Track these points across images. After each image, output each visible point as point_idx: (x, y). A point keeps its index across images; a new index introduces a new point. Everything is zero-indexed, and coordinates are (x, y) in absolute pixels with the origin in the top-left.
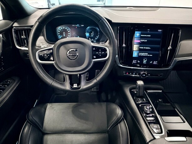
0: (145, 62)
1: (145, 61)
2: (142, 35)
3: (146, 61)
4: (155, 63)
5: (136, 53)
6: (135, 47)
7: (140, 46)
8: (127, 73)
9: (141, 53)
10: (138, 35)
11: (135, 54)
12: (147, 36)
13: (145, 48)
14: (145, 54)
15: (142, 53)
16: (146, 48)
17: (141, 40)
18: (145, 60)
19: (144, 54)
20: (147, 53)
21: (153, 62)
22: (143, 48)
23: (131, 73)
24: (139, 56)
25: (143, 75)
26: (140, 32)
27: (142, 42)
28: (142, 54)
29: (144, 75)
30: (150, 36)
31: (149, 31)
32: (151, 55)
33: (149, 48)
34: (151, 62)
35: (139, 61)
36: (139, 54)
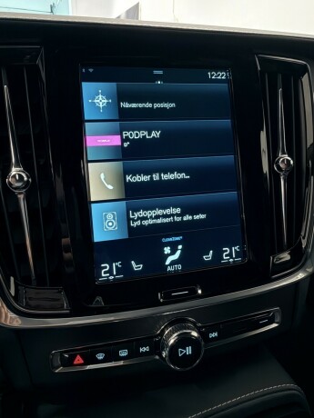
0: (173, 263)
1: (172, 258)
2: (126, 105)
3: (178, 253)
4: (230, 254)
5: (110, 216)
7: (126, 172)
8: (79, 360)
9: (142, 213)
10: (101, 101)
11: (106, 225)
12: (156, 105)
13: (156, 177)
14: (168, 211)
15: (146, 209)
16: (165, 177)
17: (126, 134)
18: (173, 252)
19: (159, 212)
20: (175, 207)
21: (218, 256)
22: (145, 178)
23: (100, 356)
24: (130, 229)
25: (181, 352)
26: (112, 86)
27: (134, 142)
28: (148, 214)
29: (189, 350)
30: (173, 105)
31: (159, 78)
32: (202, 216)
33: (182, 176)
34: (209, 257)
35: (136, 267)
36: (129, 219)
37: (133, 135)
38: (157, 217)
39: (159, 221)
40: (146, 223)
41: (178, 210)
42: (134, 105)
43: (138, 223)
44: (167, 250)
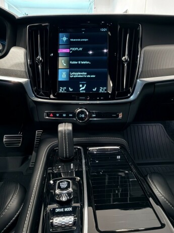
0: (82, 90)
1: (82, 88)
2: (72, 40)
5: (64, 73)
6: (62, 62)
7: (70, 60)
8: (51, 115)
9: (74, 73)
10: (65, 39)
11: (62, 76)
12: (82, 40)
13: (79, 62)
14: (82, 74)
16: (82, 63)
17: (71, 49)
18: (83, 87)
19: (79, 73)
20: (85, 72)
21: (98, 89)
22: (76, 63)
23: (58, 115)
24: (70, 78)
25: (80, 116)
26: (68, 34)
27: (73, 51)
28: (76, 74)
30: (87, 40)
31: (83, 31)
32: (94, 76)
33: (88, 63)
34: (95, 90)
35: (71, 89)
36: (70, 75)
37: (74, 49)
38: (79, 75)
39: (79, 76)
40: (74, 76)
41: (86, 74)
42: (74, 40)
43: (72, 76)
44: (81, 86)
